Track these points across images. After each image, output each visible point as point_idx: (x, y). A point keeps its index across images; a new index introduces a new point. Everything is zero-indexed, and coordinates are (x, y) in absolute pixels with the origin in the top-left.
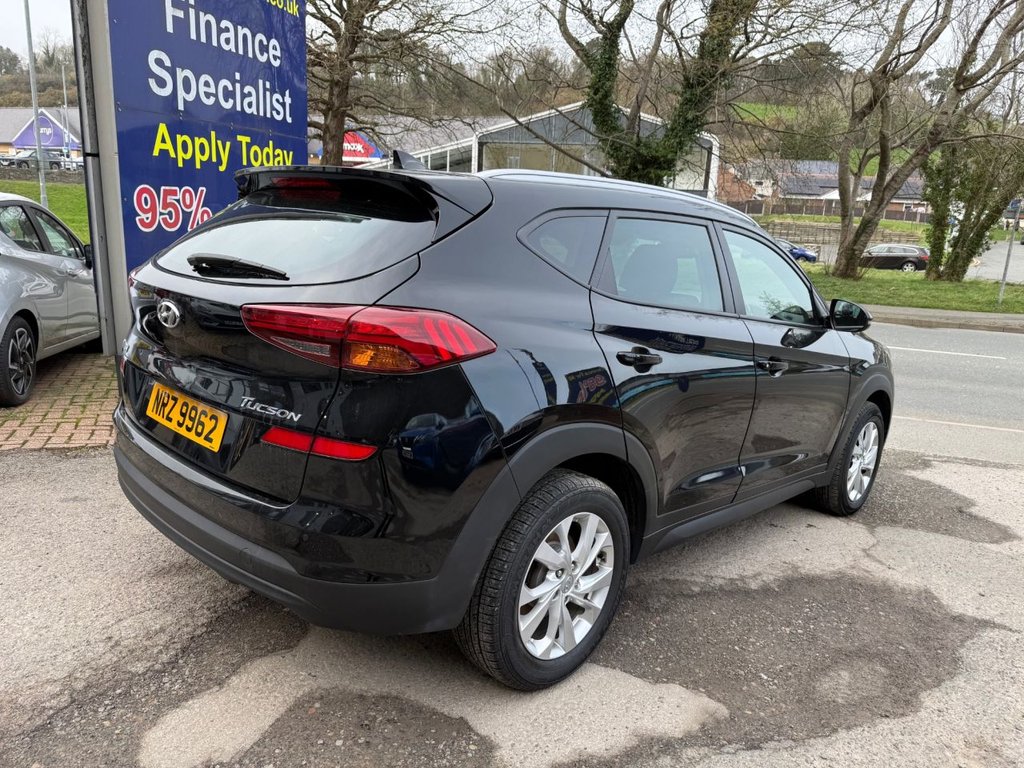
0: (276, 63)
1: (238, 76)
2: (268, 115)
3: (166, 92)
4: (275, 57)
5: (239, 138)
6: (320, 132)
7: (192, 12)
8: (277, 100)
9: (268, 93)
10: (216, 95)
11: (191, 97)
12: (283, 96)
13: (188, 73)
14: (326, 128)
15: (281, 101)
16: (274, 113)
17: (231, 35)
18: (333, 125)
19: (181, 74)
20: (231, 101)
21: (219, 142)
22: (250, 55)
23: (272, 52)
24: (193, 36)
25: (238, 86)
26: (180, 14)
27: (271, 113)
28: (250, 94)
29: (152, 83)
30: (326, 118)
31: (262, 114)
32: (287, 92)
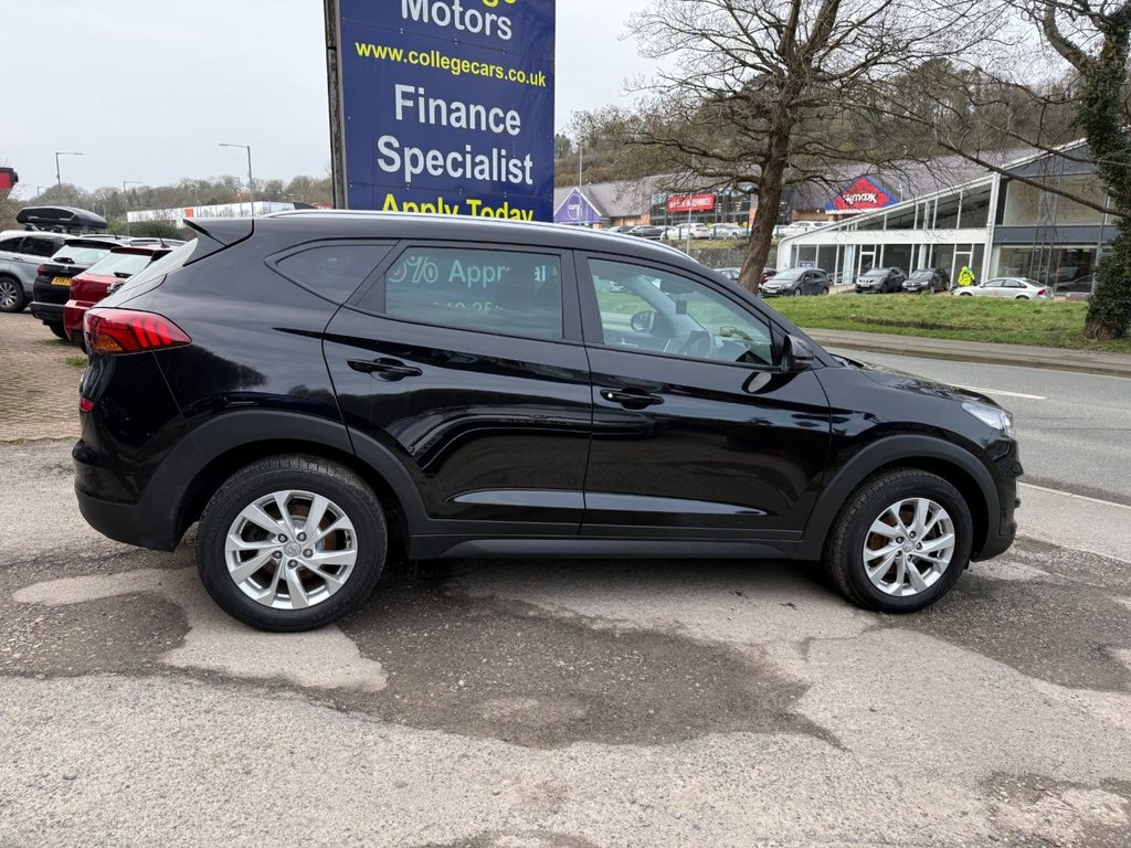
0: (516, 132)
1: (468, 148)
2: (504, 179)
3: (395, 168)
4: (513, 127)
5: (468, 202)
6: (756, 186)
7: (421, 100)
8: (515, 165)
9: (503, 161)
10: (444, 167)
11: (418, 171)
12: (522, 160)
13: (416, 151)
14: (762, 182)
15: (520, 165)
16: (511, 177)
17: (463, 113)
18: (769, 177)
19: (408, 153)
20: (460, 171)
21: (447, 207)
22: (483, 128)
23: (509, 122)
24: (422, 120)
25: (468, 157)
26: (410, 103)
27: (507, 178)
28: (482, 163)
29: (381, 163)
30: (763, 170)
31: (495, 178)
32: (528, 157)
